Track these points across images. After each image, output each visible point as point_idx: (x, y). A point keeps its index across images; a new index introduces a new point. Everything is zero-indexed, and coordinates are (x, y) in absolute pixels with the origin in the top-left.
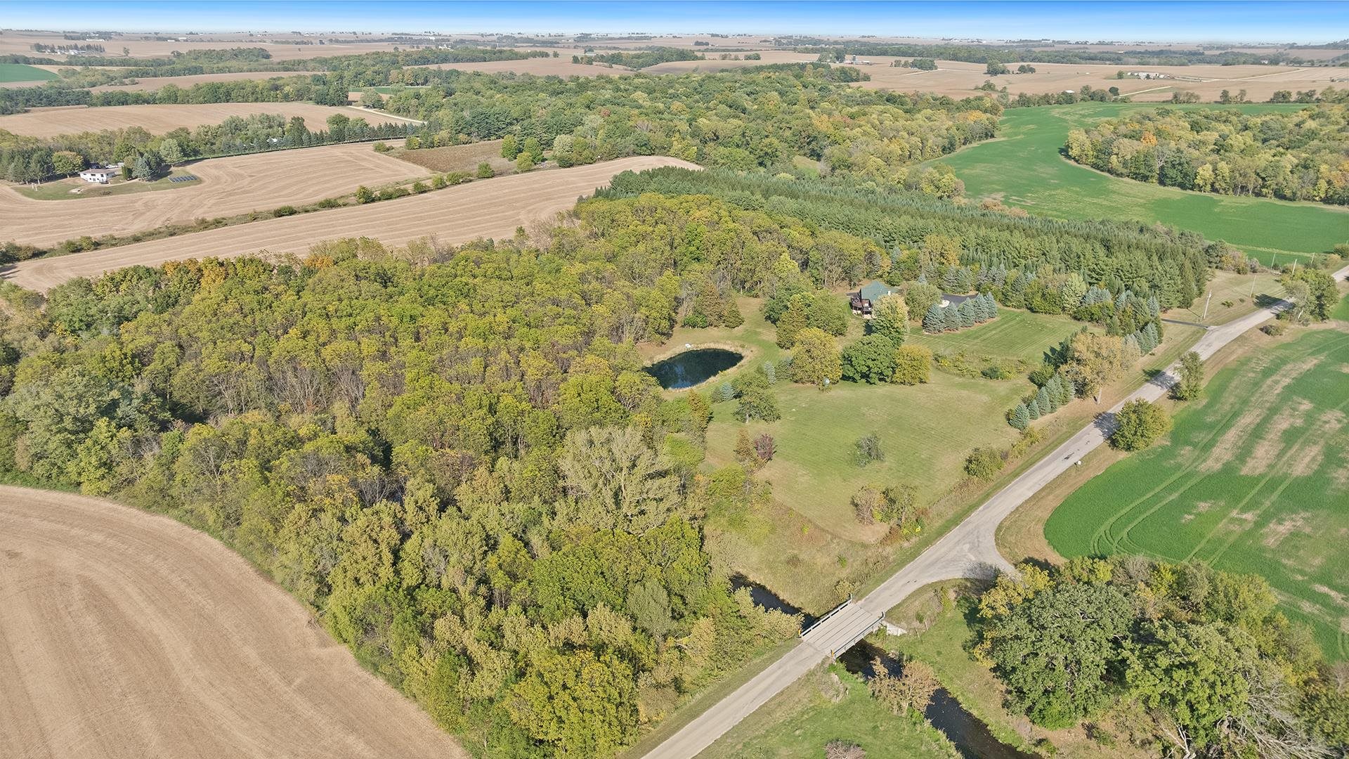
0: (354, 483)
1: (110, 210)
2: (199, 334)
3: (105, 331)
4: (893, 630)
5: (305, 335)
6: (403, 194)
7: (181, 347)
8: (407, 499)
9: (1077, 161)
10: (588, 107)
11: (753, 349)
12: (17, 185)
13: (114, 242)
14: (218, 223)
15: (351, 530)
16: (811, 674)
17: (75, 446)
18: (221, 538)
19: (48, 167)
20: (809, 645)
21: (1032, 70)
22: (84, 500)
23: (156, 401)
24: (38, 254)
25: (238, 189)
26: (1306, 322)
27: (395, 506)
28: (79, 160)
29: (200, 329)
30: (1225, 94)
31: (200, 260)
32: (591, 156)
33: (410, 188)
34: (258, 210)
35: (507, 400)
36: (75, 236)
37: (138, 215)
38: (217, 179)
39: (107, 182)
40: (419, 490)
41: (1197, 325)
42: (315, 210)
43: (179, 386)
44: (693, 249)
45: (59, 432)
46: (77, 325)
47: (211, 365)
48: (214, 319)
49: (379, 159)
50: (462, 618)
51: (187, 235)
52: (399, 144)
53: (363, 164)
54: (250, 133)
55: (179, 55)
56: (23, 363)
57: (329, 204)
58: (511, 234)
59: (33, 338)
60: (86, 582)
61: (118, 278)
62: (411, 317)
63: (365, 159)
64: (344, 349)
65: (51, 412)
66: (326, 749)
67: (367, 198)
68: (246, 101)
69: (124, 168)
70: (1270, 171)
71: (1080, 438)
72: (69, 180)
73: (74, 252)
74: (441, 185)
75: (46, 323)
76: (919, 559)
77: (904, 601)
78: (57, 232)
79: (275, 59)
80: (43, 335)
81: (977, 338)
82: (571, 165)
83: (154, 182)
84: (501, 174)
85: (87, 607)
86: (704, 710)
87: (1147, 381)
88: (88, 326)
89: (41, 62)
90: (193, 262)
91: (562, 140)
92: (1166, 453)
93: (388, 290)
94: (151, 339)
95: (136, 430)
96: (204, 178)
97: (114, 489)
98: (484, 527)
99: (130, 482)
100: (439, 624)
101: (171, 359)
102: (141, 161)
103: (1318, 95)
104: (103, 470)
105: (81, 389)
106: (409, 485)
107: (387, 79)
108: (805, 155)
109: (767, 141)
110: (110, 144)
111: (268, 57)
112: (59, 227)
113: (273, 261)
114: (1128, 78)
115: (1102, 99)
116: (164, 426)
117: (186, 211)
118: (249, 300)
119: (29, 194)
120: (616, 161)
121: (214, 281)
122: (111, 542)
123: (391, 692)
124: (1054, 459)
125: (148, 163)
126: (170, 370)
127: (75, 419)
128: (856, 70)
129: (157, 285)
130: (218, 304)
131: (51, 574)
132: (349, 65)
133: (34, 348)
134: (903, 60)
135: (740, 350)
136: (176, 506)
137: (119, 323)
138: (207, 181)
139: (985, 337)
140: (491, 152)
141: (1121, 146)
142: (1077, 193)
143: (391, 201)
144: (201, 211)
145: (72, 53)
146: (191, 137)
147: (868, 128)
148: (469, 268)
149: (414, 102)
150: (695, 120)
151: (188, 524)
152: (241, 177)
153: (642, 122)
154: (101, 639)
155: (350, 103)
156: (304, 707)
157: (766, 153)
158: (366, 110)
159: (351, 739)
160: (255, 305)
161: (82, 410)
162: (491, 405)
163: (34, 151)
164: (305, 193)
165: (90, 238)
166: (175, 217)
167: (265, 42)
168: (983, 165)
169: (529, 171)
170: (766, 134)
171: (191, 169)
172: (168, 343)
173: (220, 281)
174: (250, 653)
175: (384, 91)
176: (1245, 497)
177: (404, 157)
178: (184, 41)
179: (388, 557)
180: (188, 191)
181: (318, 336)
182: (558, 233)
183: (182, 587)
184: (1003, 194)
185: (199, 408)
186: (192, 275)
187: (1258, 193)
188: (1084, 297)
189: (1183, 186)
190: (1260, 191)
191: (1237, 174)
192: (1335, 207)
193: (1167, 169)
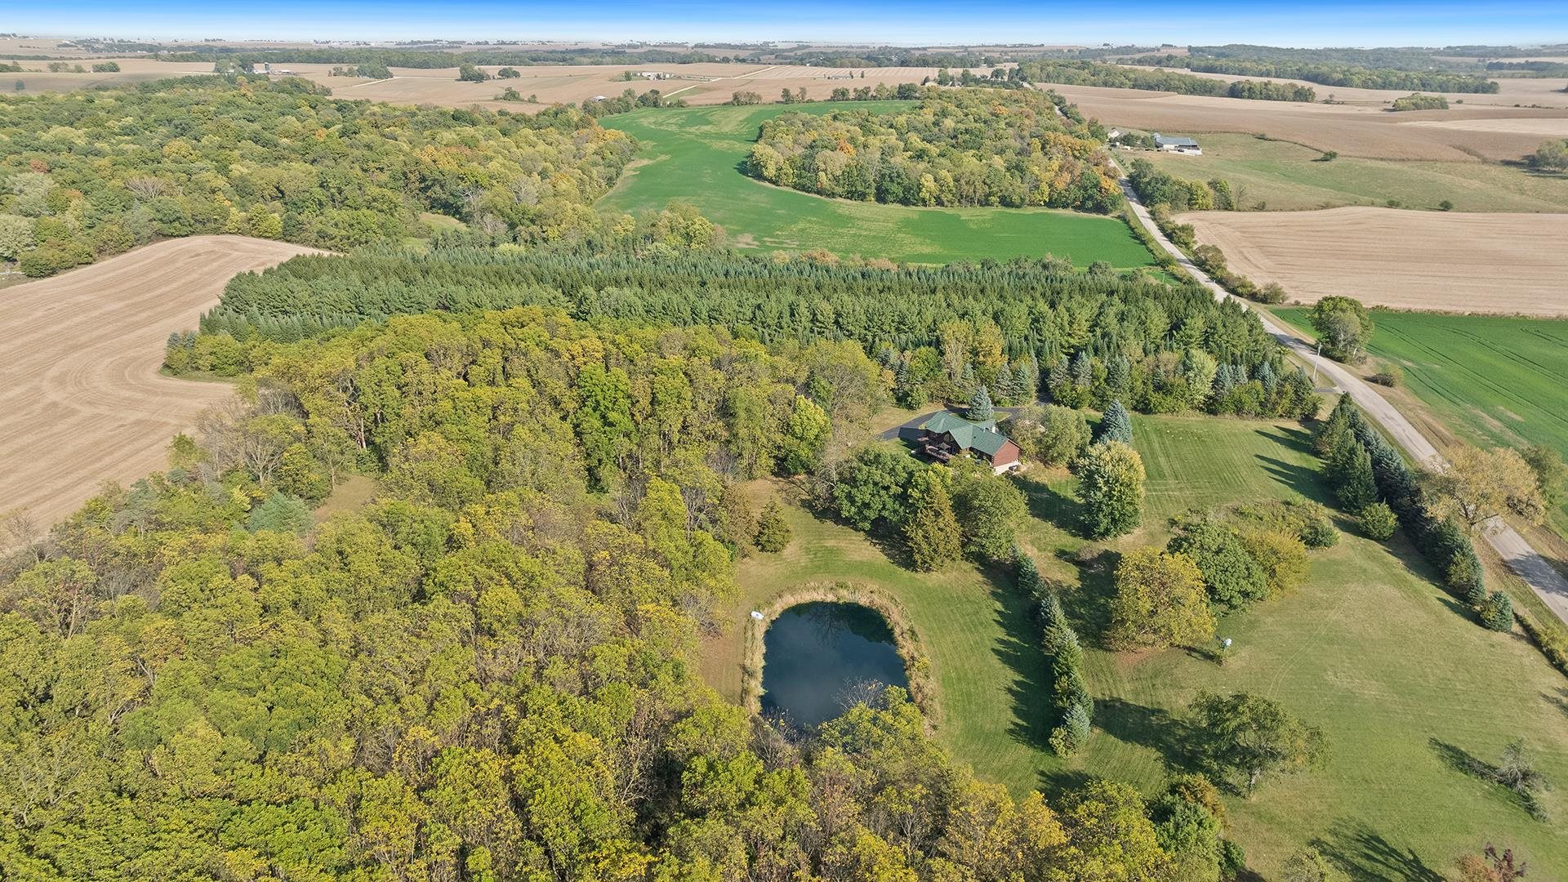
9: (774, 183)
21: (517, 74)
30: (786, 93)
70: (993, 177)
103: (872, 93)
114: (637, 79)
134: (345, 68)
141: (828, 160)
184: (749, 236)
187: (984, 202)
188: (1216, 382)
189: (905, 202)
190: (987, 200)
191: (963, 182)
192: (1060, 211)
193: (886, 184)
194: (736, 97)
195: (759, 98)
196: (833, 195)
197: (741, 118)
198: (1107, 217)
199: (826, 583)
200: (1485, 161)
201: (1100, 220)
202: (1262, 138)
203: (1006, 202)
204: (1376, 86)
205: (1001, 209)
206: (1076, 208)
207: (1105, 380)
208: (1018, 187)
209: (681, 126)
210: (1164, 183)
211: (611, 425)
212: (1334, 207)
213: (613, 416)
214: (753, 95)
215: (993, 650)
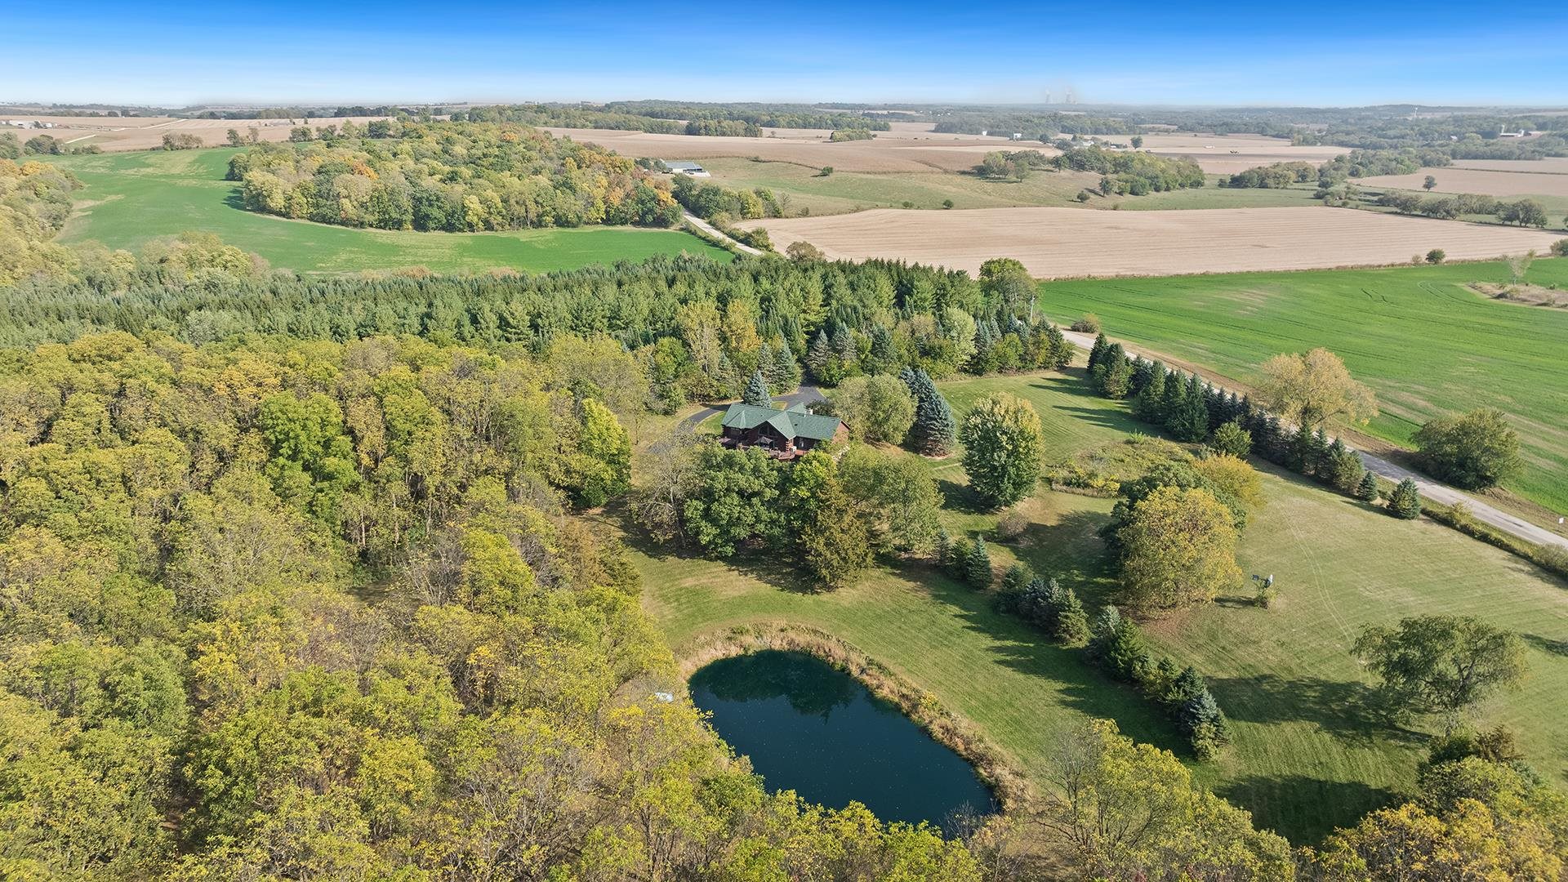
9: (284, 215)
30: (233, 134)
187: (539, 224)
188: (977, 339)
189: (449, 227)
190: (540, 222)
191: (512, 201)
192: (619, 228)
193: (424, 209)
194: (167, 141)
195: (199, 140)
196: (362, 225)
197: (188, 160)
198: (671, 230)
199: (718, 632)
200: (946, 172)
201: (663, 233)
202: (756, 160)
203: (561, 222)
204: (798, 126)
205: (556, 229)
206: (635, 224)
207: (871, 352)
208: (569, 204)
209: (112, 168)
210: (715, 194)
211: (329, 477)
212: (863, 210)
213: (331, 463)
214: (190, 137)
215: (996, 662)
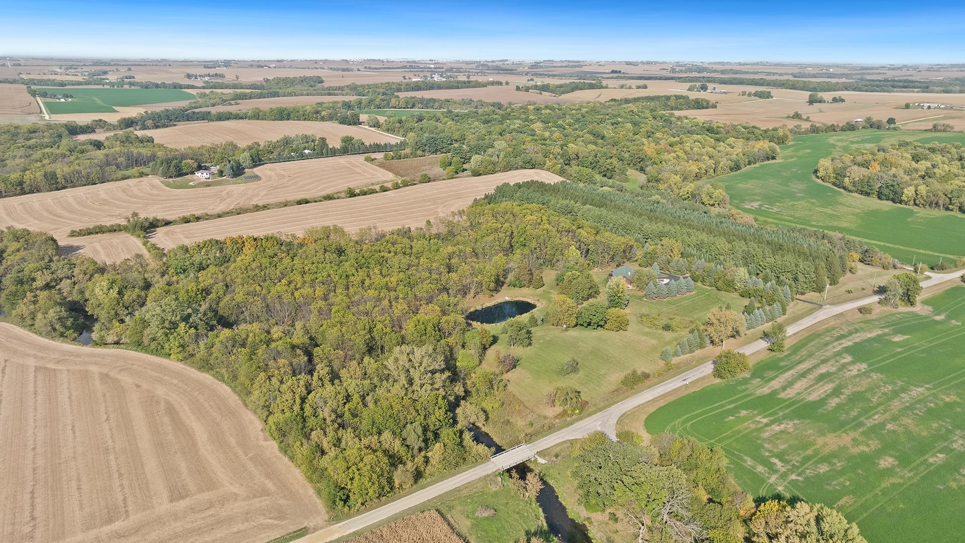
0: (291, 364)
1: (208, 197)
2: (236, 280)
3: (192, 275)
4: (541, 461)
5: (290, 283)
6: (373, 192)
7: (227, 286)
8: (315, 374)
9: (823, 180)
10: (501, 134)
11: (543, 302)
12: (162, 179)
13: (207, 217)
14: (265, 207)
15: (284, 387)
16: (488, 476)
17: (169, 336)
18: (231, 387)
19: (179, 169)
20: (493, 463)
21: (843, 100)
22: (171, 362)
23: (210, 314)
24: (168, 223)
25: (280, 185)
26: (896, 306)
27: (309, 377)
28: (195, 165)
29: (237, 277)
31: (245, 236)
32: (492, 169)
33: (377, 188)
34: (288, 200)
35: (379, 326)
36: (187, 214)
37: (223, 200)
38: (270, 178)
39: (209, 178)
40: (322, 369)
41: (818, 304)
42: (320, 201)
43: (224, 308)
44: (522, 239)
45: (162, 328)
46: (179, 271)
47: (239, 297)
48: (245, 272)
49: (366, 166)
50: (325, 432)
51: (247, 214)
52: (380, 156)
53: (356, 169)
54: (294, 146)
55: (267, 81)
56: (152, 289)
57: (329, 198)
58: (423, 224)
59: (158, 277)
60: (167, 402)
61: (202, 245)
62: (346, 275)
63: (358, 166)
64: (306, 292)
65: (159, 318)
66: (255, 484)
67: (352, 194)
68: (299, 120)
69: (219, 170)
70: (955, 194)
71: (699, 369)
72: (189, 177)
73: (186, 223)
74: (396, 187)
75: (165, 268)
76: (571, 427)
77: (552, 447)
78: (179, 210)
79: (326, 85)
80: (163, 274)
81: (674, 304)
82: (480, 175)
83: (234, 179)
84: (434, 180)
85: (166, 413)
86: (429, 486)
87: (761, 338)
88: (184, 271)
89: (188, 87)
90: (241, 237)
91: (476, 158)
92: (745, 381)
93: (342, 257)
94: (212, 281)
95: (197, 330)
96: (263, 177)
97: (185, 358)
98: (347, 391)
99: (192, 355)
100: (313, 433)
101: (221, 292)
102: (229, 166)
104: (181, 349)
105: (174, 307)
106: (317, 367)
107: (388, 105)
108: (637, 169)
109: (609, 161)
110: (214, 152)
111: (322, 82)
112: (181, 206)
113: (283, 238)
114: (915, 108)
115: (879, 127)
116: (212, 328)
117: (249, 198)
118: (265, 261)
119: (168, 185)
120: (509, 172)
121: (250, 249)
122: (180, 384)
123: (290, 463)
124: (677, 380)
125: (232, 168)
126: (219, 298)
127: (171, 322)
128: (707, 101)
129: (221, 250)
130: (249, 263)
131: (153, 396)
132: (368, 92)
133: (158, 282)
135: (536, 303)
136: (212, 369)
137: (200, 270)
138: (264, 179)
139: (679, 304)
140: (432, 163)
141: (852, 172)
142: (813, 204)
143: (365, 196)
144: (256, 199)
145: (206, 79)
146: (261, 148)
147: (681, 154)
148: (388, 247)
149: (398, 125)
150: (566, 145)
151: (217, 378)
152: (284, 177)
153: (530, 146)
154: (170, 428)
155: (360, 124)
156: (250, 466)
157: (608, 169)
158: (369, 128)
159: (267, 482)
160: (268, 265)
161: (173, 318)
162: (370, 328)
163: (173, 159)
164: (319, 188)
165: (194, 215)
166: (242, 202)
167: (323, 69)
168: (754, 181)
169: (452, 178)
170: (611, 155)
171: (257, 171)
172: (221, 284)
173: (253, 249)
174: (233, 441)
175: (383, 114)
176: (770, 410)
177: (382, 165)
178: (275, 67)
179: (298, 401)
180: (252, 185)
181: (297, 284)
182: (450, 224)
183: (209, 408)
184: (759, 203)
185: (233, 318)
186: (239, 244)
189: (894, 201)
190: (948, 207)
191: (931, 194)
193: (884, 189)
195: (952, 128)
203: (961, 210)
205: (956, 214)
